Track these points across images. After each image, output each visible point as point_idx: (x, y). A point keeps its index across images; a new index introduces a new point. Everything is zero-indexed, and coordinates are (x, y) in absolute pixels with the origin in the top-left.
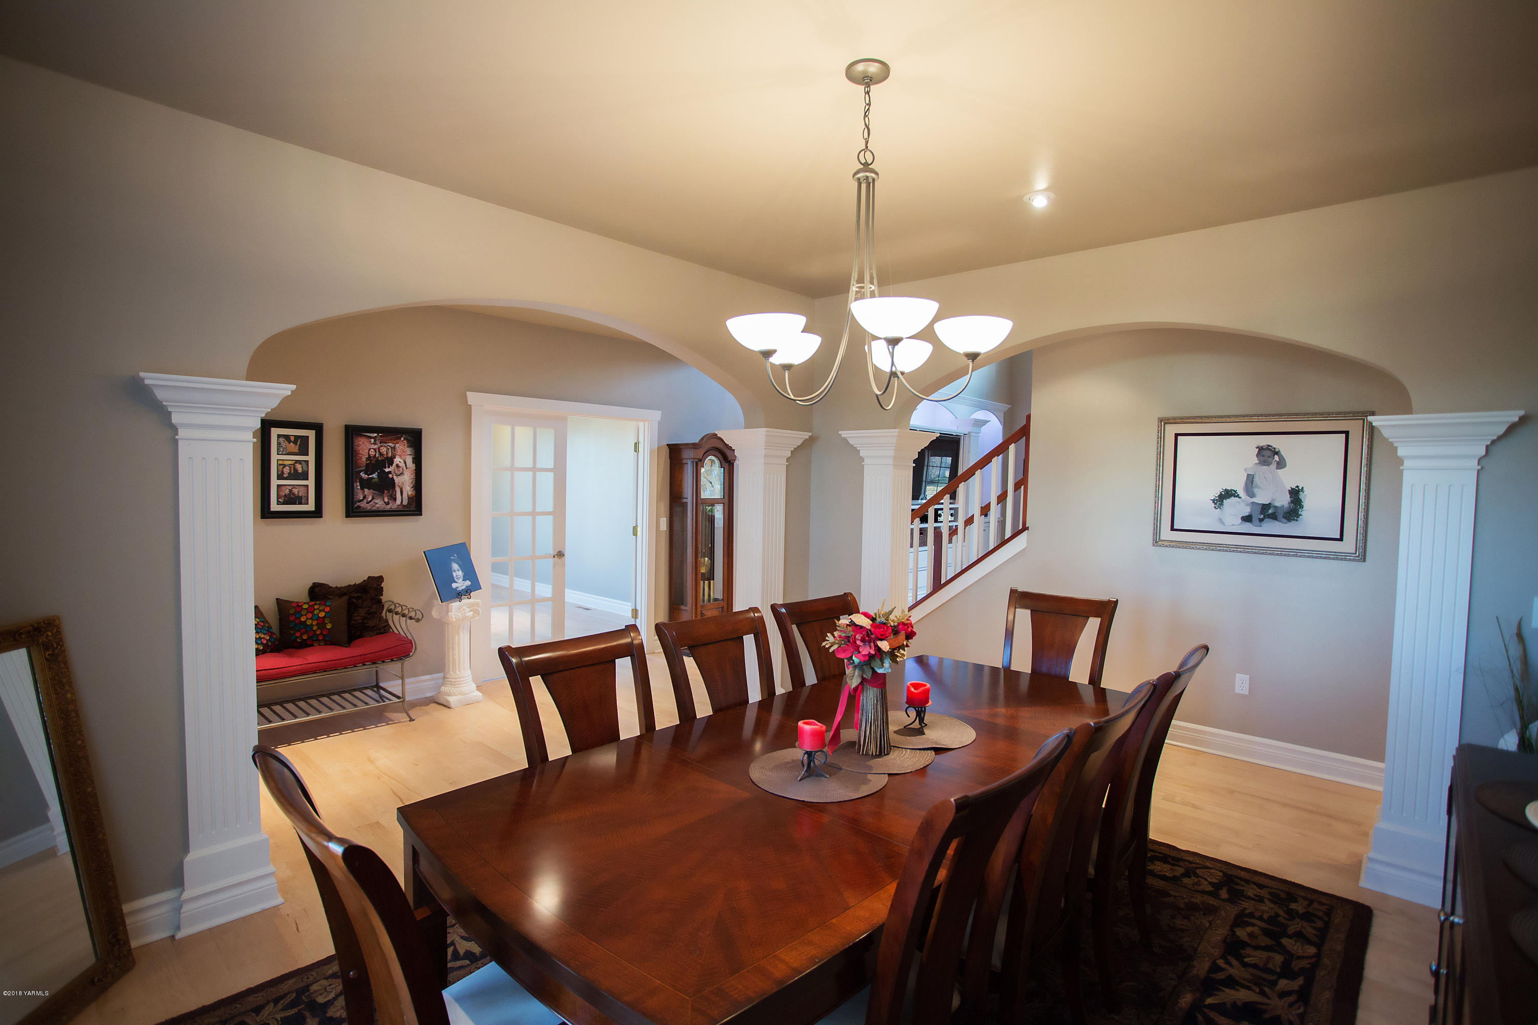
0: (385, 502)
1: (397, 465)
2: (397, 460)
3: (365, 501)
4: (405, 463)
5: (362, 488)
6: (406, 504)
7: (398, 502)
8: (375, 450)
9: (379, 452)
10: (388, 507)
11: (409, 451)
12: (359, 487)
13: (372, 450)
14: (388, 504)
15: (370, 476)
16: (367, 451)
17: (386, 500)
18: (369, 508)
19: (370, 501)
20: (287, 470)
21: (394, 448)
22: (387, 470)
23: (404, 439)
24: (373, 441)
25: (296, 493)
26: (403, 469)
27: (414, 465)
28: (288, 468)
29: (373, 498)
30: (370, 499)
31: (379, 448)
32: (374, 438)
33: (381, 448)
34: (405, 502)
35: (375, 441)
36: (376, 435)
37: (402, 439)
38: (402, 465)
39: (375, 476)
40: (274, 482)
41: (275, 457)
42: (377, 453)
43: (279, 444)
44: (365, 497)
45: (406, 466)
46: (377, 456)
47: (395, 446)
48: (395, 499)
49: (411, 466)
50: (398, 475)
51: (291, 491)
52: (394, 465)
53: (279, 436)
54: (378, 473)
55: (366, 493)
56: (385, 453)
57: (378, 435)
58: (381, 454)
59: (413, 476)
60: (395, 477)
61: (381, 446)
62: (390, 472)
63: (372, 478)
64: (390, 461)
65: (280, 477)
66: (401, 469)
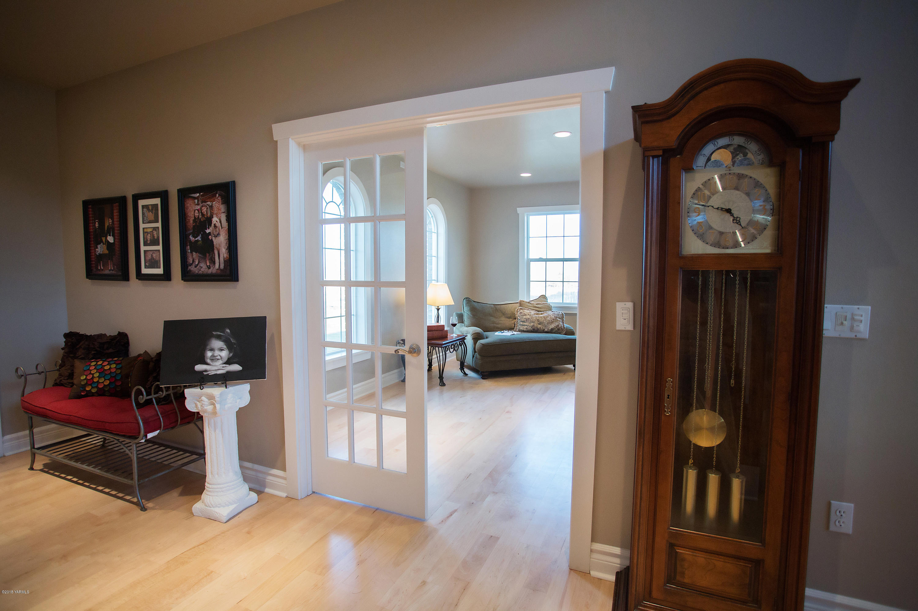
0: (207, 266)
1: (215, 224)
2: (215, 220)
3: (194, 265)
4: (220, 222)
5: (191, 252)
6: (223, 267)
7: (217, 266)
8: (198, 210)
9: (201, 212)
10: (210, 271)
11: (223, 208)
12: (189, 251)
13: (197, 211)
14: (209, 268)
15: (196, 239)
16: (193, 213)
17: (208, 264)
18: (197, 272)
19: (197, 265)
20: (149, 237)
21: (211, 207)
22: (208, 231)
23: (219, 195)
24: (196, 201)
25: (155, 257)
26: (219, 230)
27: (227, 224)
28: (149, 235)
29: (199, 262)
30: (197, 263)
31: (201, 209)
32: (197, 198)
33: (203, 208)
34: (222, 267)
35: (198, 201)
36: (198, 194)
37: (217, 195)
38: (218, 224)
39: (199, 238)
40: (143, 248)
41: (142, 226)
42: (200, 214)
43: (143, 214)
44: (193, 261)
45: (221, 226)
46: (200, 217)
47: (212, 205)
48: (214, 263)
49: (225, 224)
50: (216, 237)
51: (152, 256)
52: (213, 225)
53: (143, 207)
54: (201, 234)
55: (194, 257)
56: (206, 212)
57: (200, 194)
58: (203, 215)
59: (227, 237)
60: (214, 238)
61: (202, 206)
62: (210, 233)
63: (198, 241)
64: (209, 221)
65: (145, 244)
66: (218, 229)
